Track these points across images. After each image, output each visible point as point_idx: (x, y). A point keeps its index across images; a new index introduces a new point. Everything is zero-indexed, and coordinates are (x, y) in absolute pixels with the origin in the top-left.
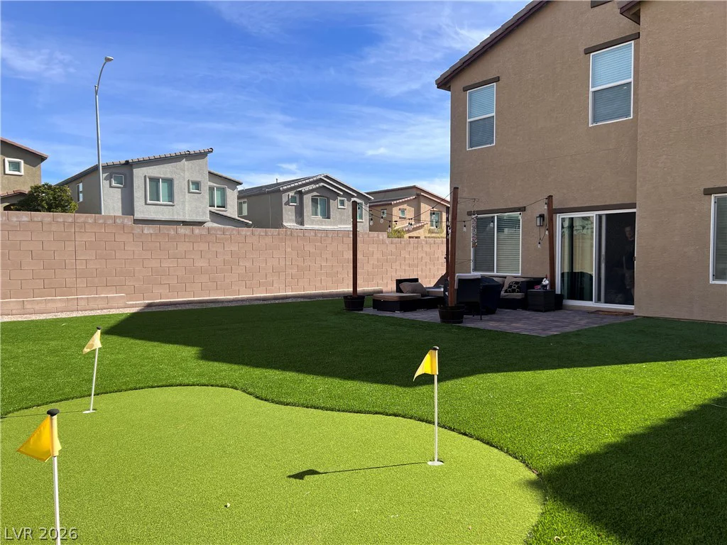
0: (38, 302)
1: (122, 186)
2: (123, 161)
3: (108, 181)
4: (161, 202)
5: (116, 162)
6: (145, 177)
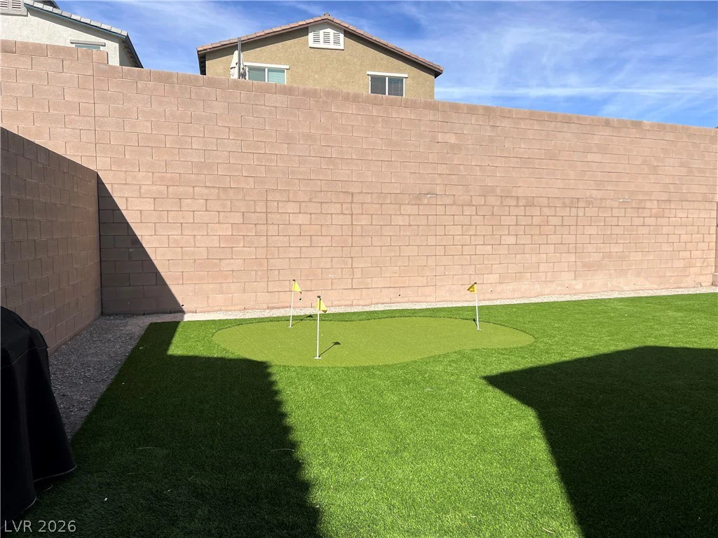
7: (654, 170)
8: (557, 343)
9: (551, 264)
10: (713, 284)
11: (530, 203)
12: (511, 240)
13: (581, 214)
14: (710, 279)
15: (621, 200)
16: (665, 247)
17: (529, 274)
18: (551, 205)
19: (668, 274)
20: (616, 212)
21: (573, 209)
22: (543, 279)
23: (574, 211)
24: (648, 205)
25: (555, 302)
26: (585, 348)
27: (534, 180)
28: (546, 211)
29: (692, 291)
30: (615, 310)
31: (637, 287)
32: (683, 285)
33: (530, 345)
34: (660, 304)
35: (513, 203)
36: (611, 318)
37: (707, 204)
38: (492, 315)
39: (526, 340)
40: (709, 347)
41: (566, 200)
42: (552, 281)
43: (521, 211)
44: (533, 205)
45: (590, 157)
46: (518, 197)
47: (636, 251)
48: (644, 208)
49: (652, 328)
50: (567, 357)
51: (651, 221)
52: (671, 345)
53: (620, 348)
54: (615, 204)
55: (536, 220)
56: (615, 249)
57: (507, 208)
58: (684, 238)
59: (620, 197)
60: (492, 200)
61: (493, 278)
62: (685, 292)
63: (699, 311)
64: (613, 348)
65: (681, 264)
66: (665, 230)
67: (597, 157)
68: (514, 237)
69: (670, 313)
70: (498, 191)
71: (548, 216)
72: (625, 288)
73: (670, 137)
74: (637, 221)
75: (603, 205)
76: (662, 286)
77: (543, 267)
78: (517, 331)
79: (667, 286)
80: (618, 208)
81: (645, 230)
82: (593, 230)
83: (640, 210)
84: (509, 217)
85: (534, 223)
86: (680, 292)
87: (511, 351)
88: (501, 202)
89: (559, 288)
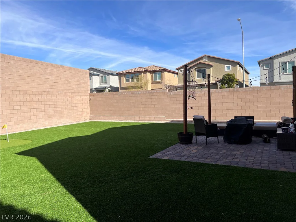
0: (143, 117)
1: (269, 68)
2: (269, 58)
3: (262, 67)
4: (288, 73)
5: (266, 58)
6: (279, 63)
7: (69, 82)
8: (41, 141)
9: (36, 116)
10: (90, 119)
11: (25, 93)
12: (18, 107)
13: (45, 97)
14: (89, 117)
15: (59, 92)
16: (75, 108)
17: (27, 120)
18: (34, 94)
19: (76, 117)
20: (58, 96)
21: (42, 95)
22: (33, 122)
23: (43, 96)
24: (68, 94)
25: (38, 130)
26: (50, 141)
27: (26, 84)
28: (32, 96)
29: (84, 122)
30: (59, 129)
31: (67, 122)
32: (81, 120)
33: (31, 143)
34: (74, 126)
35: (18, 93)
36: (58, 132)
37: (86, 94)
38: (13, 137)
39: (29, 142)
40: (86, 135)
41: (39, 92)
42: (37, 123)
43: (21, 96)
44: (26, 94)
45: (47, 77)
46: (20, 91)
47: (66, 110)
48: (67, 95)
49: (71, 133)
50: (44, 144)
51: (69, 99)
52: (76, 136)
53: (61, 139)
54: (57, 94)
55: (28, 100)
56: (59, 109)
57: (16, 95)
58: (80, 105)
59: (59, 91)
60: (8, 92)
61: (12, 123)
62: (82, 122)
63: (85, 127)
64: (59, 139)
65: (80, 113)
66: (74, 102)
67: (50, 77)
68: (19, 107)
69: (76, 128)
70: (11, 88)
71: (33, 98)
72: (63, 123)
73: (73, 72)
74: (66, 100)
75: (53, 94)
76: (75, 121)
77: (32, 117)
78: (25, 140)
79: (76, 121)
80: (59, 95)
81: (68, 103)
82: (50, 103)
83: (66, 96)
84: (16, 99)
85: (27, 101)
86: (80, 122)
87: (24, 146)
88: (13, 93)
89: (39, 125)
